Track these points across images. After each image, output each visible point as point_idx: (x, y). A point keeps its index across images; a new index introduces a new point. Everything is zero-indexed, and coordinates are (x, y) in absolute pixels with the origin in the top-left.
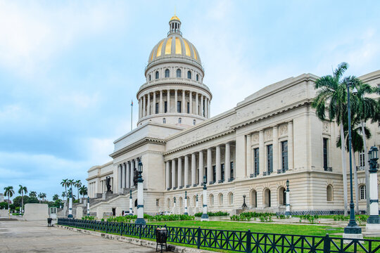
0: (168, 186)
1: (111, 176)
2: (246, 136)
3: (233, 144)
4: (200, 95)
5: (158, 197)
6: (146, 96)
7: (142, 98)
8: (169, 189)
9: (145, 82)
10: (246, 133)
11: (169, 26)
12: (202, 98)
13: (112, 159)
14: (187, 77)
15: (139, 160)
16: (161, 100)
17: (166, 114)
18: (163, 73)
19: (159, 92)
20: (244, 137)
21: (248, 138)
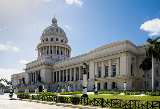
1: (25, 77)
2: (95, 63)
4: (67, 49)
5: (49, 85)
6: (42, 48)
7: (40, 48)
8: (54, 82)
10: (95, 62)
11: (52, 22)
13: (25, 71)
14: (61, 42)
15: (40, 72)
16: (49, 49)
17: (52, 55)
18: (50, 39)
19: (48, 46)
20: (94, 63)
21: (96, 64)
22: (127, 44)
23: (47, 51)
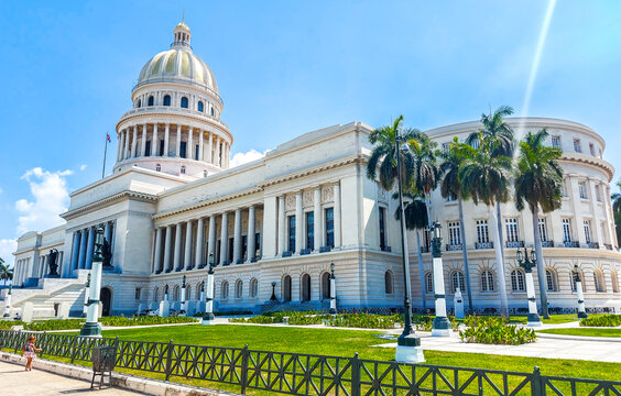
0: (156, 267)
2: (278, 198)
3: (259, 208)
4: (216, 137)
5: (138, 285)
6: (131, 129)
7: (125, 131)
8: (158, 272)
9: (131, 109)
10: (278, 194)
12: (218, 141)
13: (64, 222)
14: (196, 109)
15: (111, 225)
16: (155, 137)
17: (161, 158)
18: (161, 100)
19: (152, 125)
20: (275, 199)
21: (281, 201)
22: (357, 136)
23: (148, 144)
